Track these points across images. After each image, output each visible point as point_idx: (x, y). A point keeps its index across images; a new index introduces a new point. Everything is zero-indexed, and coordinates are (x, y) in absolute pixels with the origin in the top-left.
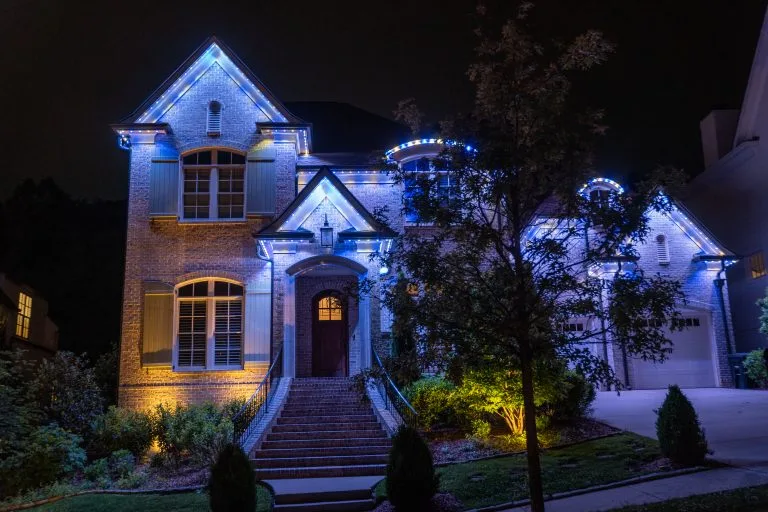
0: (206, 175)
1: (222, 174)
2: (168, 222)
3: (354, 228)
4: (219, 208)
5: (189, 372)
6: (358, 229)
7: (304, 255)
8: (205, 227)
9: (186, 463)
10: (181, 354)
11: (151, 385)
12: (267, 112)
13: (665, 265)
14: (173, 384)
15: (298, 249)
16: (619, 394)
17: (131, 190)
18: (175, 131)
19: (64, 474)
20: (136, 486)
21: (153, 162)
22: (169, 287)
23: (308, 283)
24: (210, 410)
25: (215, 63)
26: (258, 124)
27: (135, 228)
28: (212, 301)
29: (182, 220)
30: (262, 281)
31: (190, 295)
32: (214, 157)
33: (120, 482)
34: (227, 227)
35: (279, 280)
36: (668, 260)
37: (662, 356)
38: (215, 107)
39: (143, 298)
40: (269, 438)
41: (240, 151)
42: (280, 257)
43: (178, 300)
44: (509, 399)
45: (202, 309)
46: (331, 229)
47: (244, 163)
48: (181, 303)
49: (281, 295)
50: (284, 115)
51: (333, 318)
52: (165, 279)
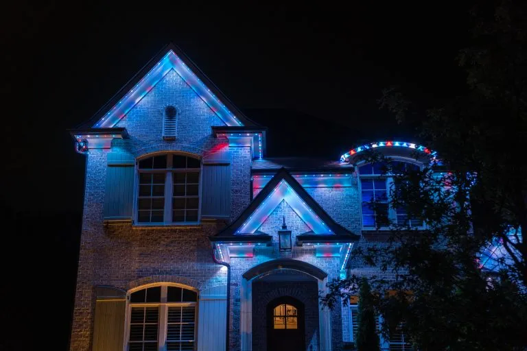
0: (161, 179)
1: (176, 178)
2: (122, 226)
3: (312, 231)
4: (174, 212)
6: (317, 233)
7: (261, 259)
8: (160, 231)
15: (255, 252)
17: (87, 195)
18: (131, 136)
21: (110, 166)
22: (121, 293)
25: (171, 71)
26: (213, 128)
27: (88, 232)
28: (165, 306)
29: (136, 224)
30: (217, 285)
31: (143, 301)
32: (170, 161)
34: (181, 231)
35: (236, 285)
38: (171, 112)
39: (94, 303)
41: (196, 154)
42: (237, 261)
43: (130, 306)
45: (154, 315)
46: (290, 232)
47: (200, 167)
48: (133, 309)
49: (238, 300)
50: (239, 119)
51: (288, 327)
52: (116, 284)
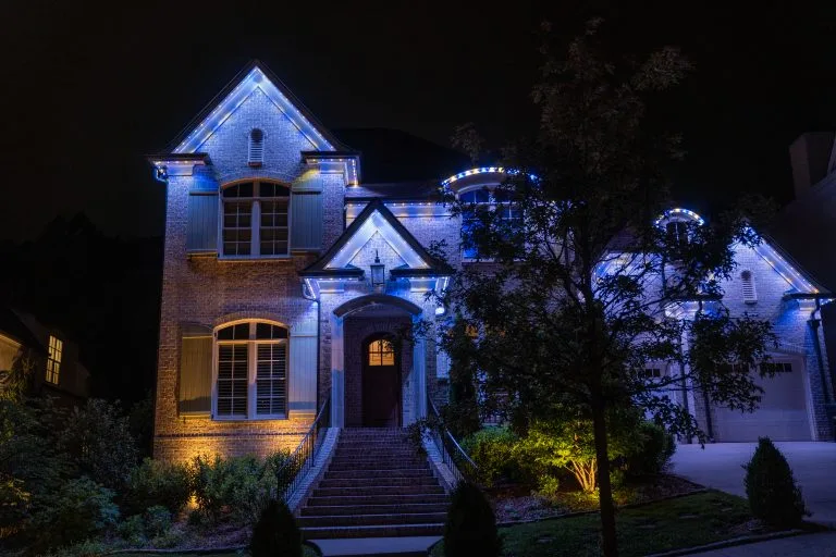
0: (247, 208)
1: (264, 207)
2: (206, 260)
3: (407, 265)
4: (262, 245)
5: (230, 422)
6: (411, 266)
7: (353, 295)
8: (247, 265)
9: (226, 521)
10: (220, 402)
11: (189, 435)
12: (314, 140)
13: (751, 304)
14: (212, 435)
15: (347, 287)
16: (703, 447)
17: (168, 226)
18: (214, 162)
19: (96, 532)
20: (172, 545)
21: (191, 194)
22: (208, 330)
23: (359, 324)
24: (252, 463)
25: (257, 90)
26: (303, 153)
27: (171, 265)
29: (221, 257)
30: (309, 321)
31: (231, 338)
32: (256, 189)
33: (155, 541)
34: (269, 264)
35: (327, 321)
36: (755, 298)
37: (752, 405)
38: (257, 136)
39: (180, 341)
40: (315, 493)
41: (284, 181)
42: (327, 296)
43: (217, 344)
44: (579, 452)
45: (242, 352)
46: (383, 266)
47: (288, 195)
48: (221, 347)
49: (329, 338)
50: (331, 143)
51: (384, 363)
52: (203, 321)
